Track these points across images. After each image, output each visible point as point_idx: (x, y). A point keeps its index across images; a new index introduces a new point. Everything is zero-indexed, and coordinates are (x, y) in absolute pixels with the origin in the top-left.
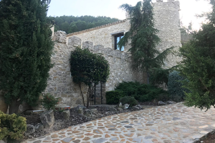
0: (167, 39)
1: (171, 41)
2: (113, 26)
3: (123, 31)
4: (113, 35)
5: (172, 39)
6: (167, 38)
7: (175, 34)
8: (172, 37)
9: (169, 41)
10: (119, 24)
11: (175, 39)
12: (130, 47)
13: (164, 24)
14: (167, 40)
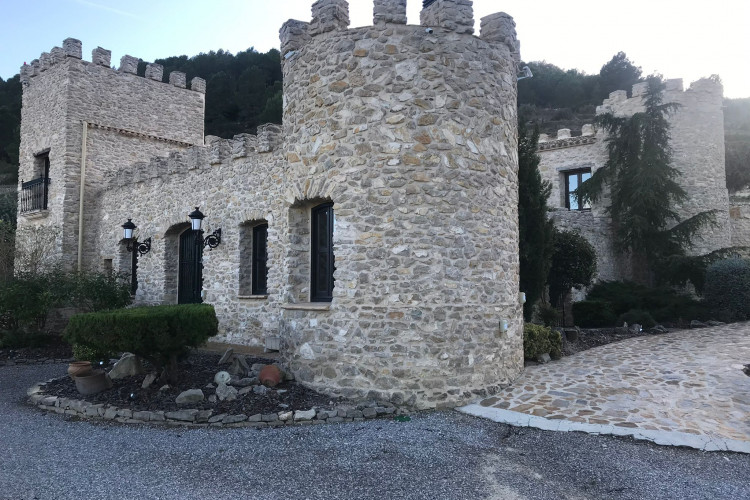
0: (693, 181)
1: (703, 184)
2: (563, 151)
3: (590, 164)
4: (561, 172)
5: (705, 180)
6: (692, 179)
7: (713, 166)
8: (705, 175)
9: (699, 184)
10: (579, 148)
11: (712, 179)
12: (608, 202)
13: (684, 144)
14: (692, 183)
